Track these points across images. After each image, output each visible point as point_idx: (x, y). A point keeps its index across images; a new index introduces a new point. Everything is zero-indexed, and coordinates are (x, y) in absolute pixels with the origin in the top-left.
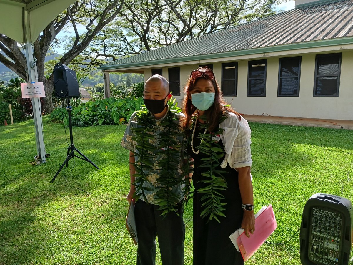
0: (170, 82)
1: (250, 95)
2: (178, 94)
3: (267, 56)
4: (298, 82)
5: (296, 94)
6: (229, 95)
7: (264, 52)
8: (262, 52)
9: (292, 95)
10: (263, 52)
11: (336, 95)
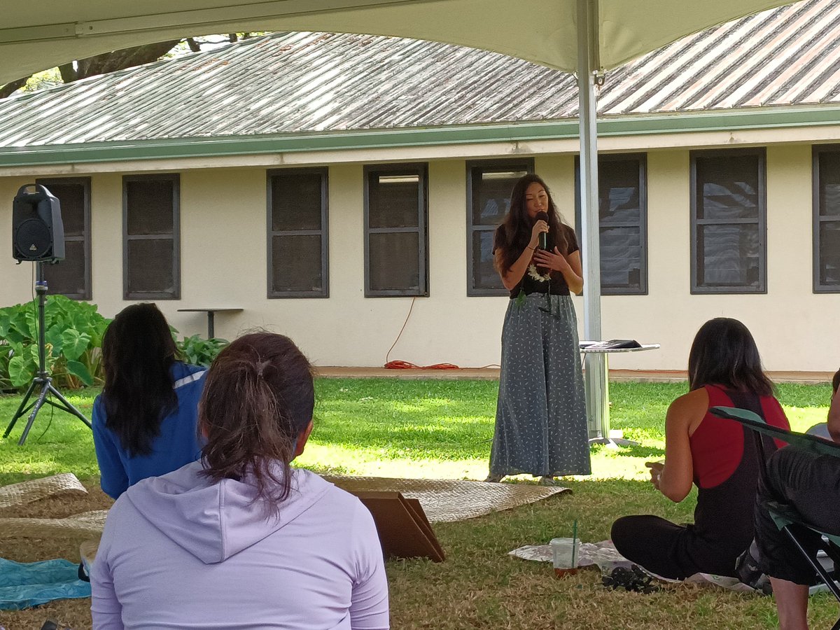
0: (132, 238)
1: (479, 291)
2: (170, 291)
3: (525, 151)
4: (642, 243)
5: (637, 285)
6: (397, 292)
7: (513, 139)
8: (504, 139)
9: (624, 289)
10: (509, 139)
11: (758, 287)
